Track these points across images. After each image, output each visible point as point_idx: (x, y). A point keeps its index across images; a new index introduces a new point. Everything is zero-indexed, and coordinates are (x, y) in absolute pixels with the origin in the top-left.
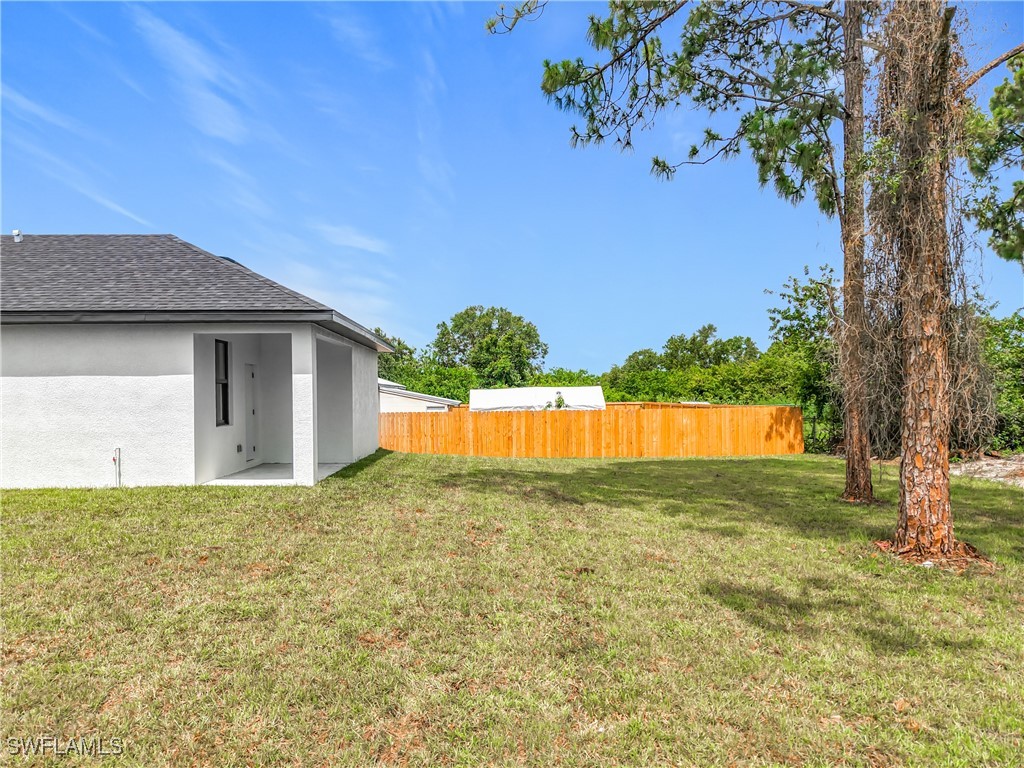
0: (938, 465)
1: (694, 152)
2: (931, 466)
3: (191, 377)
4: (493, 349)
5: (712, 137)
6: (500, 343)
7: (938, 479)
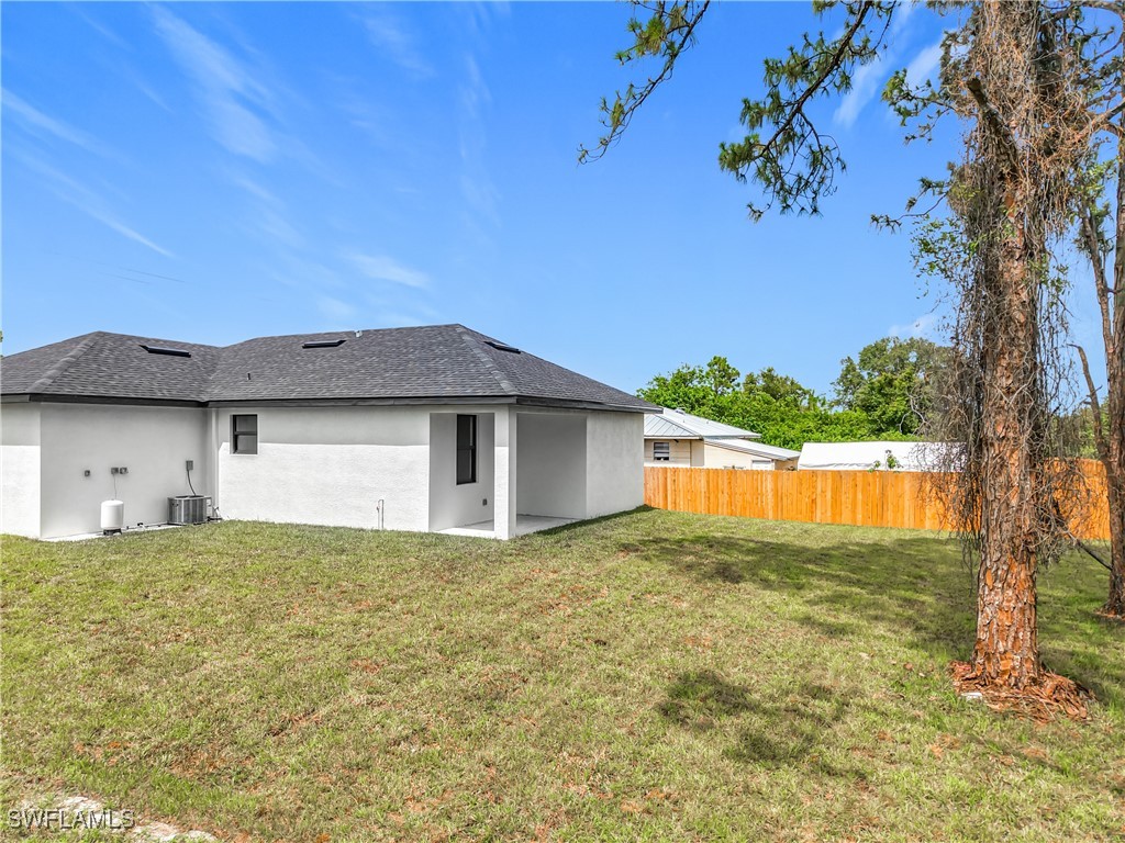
0: (1009, 585)
1: (912, 203)
2: (1000, 585)
3: (426, 448)
4: (887, 390)
5: (927, 185)
6: (896, 383)
7: (1009, 601)
